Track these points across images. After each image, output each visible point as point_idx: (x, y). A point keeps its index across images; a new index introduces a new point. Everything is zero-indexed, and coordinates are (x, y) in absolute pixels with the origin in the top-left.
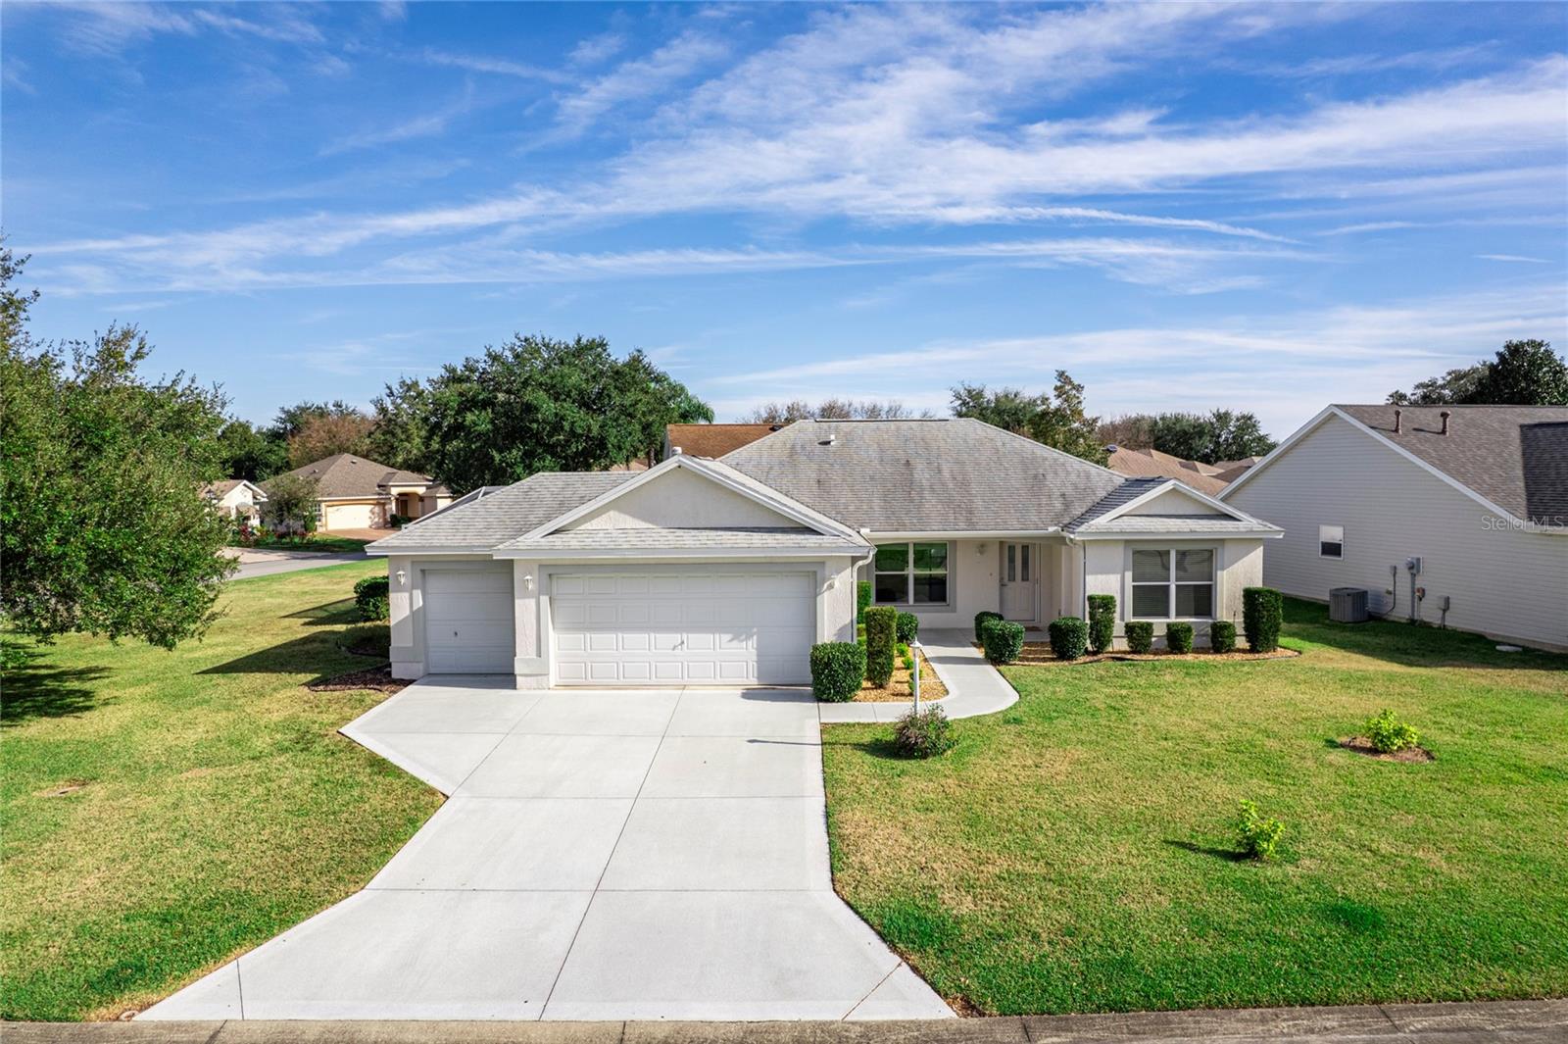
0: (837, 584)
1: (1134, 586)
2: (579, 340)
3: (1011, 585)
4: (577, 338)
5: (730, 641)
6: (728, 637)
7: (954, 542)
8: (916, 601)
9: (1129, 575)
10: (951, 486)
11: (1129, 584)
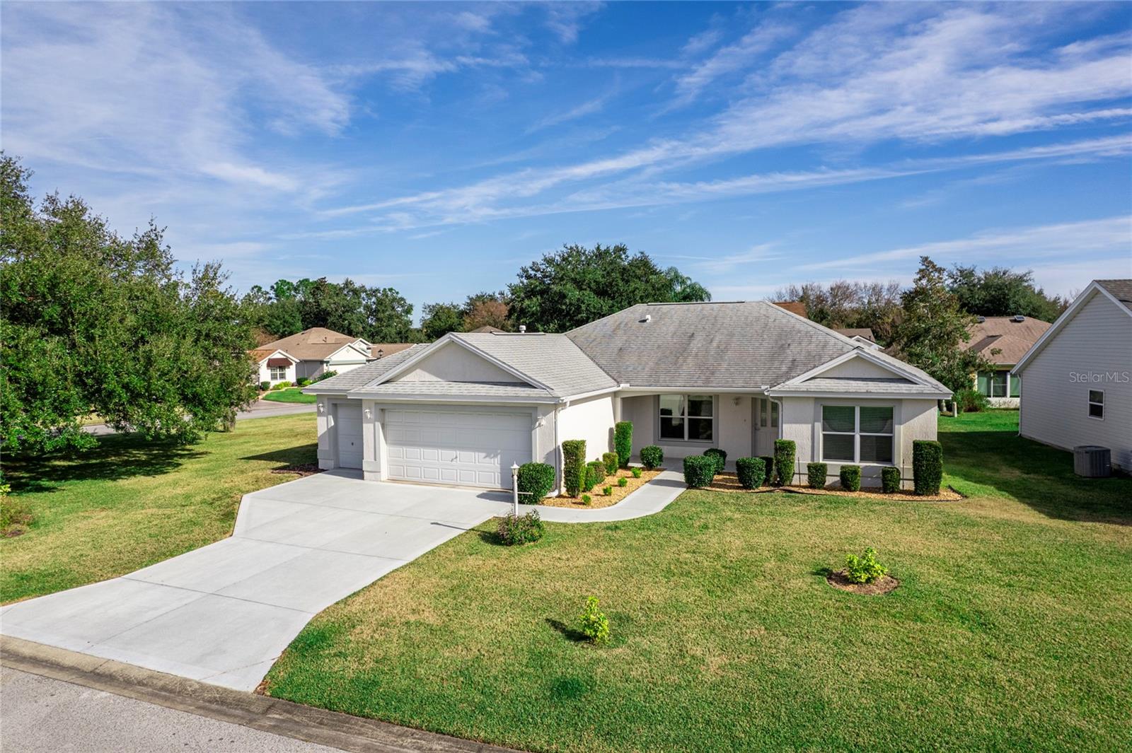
0: (544, 423)
3: (763, 429)
5: (485, 457)
6: (484, 455)
7: (717, 396)
8: (690, 437)
9: (819, 426)
10: (712, 352)
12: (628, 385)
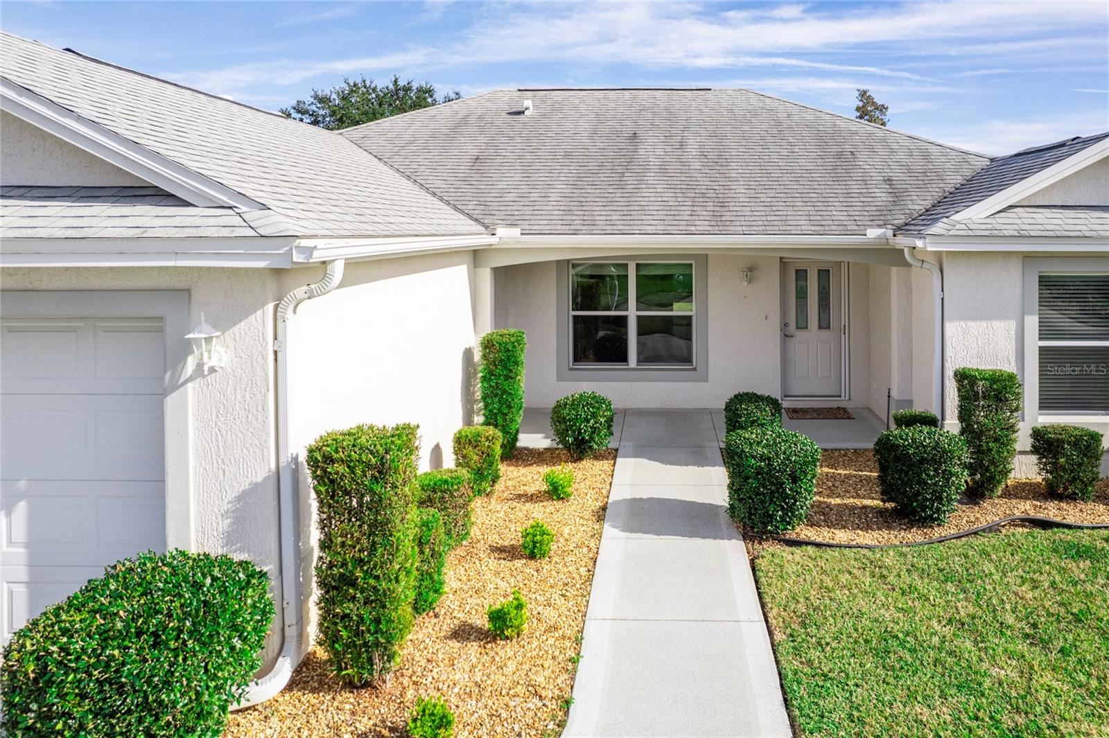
1: (1041, 349)
2: (396, 81)
3: (800, 335)
4: (393, 79)
7: (703, 258)
8: (638, 361)
10: (697, 166)
11: (1033, 344)
12: (516, 232)
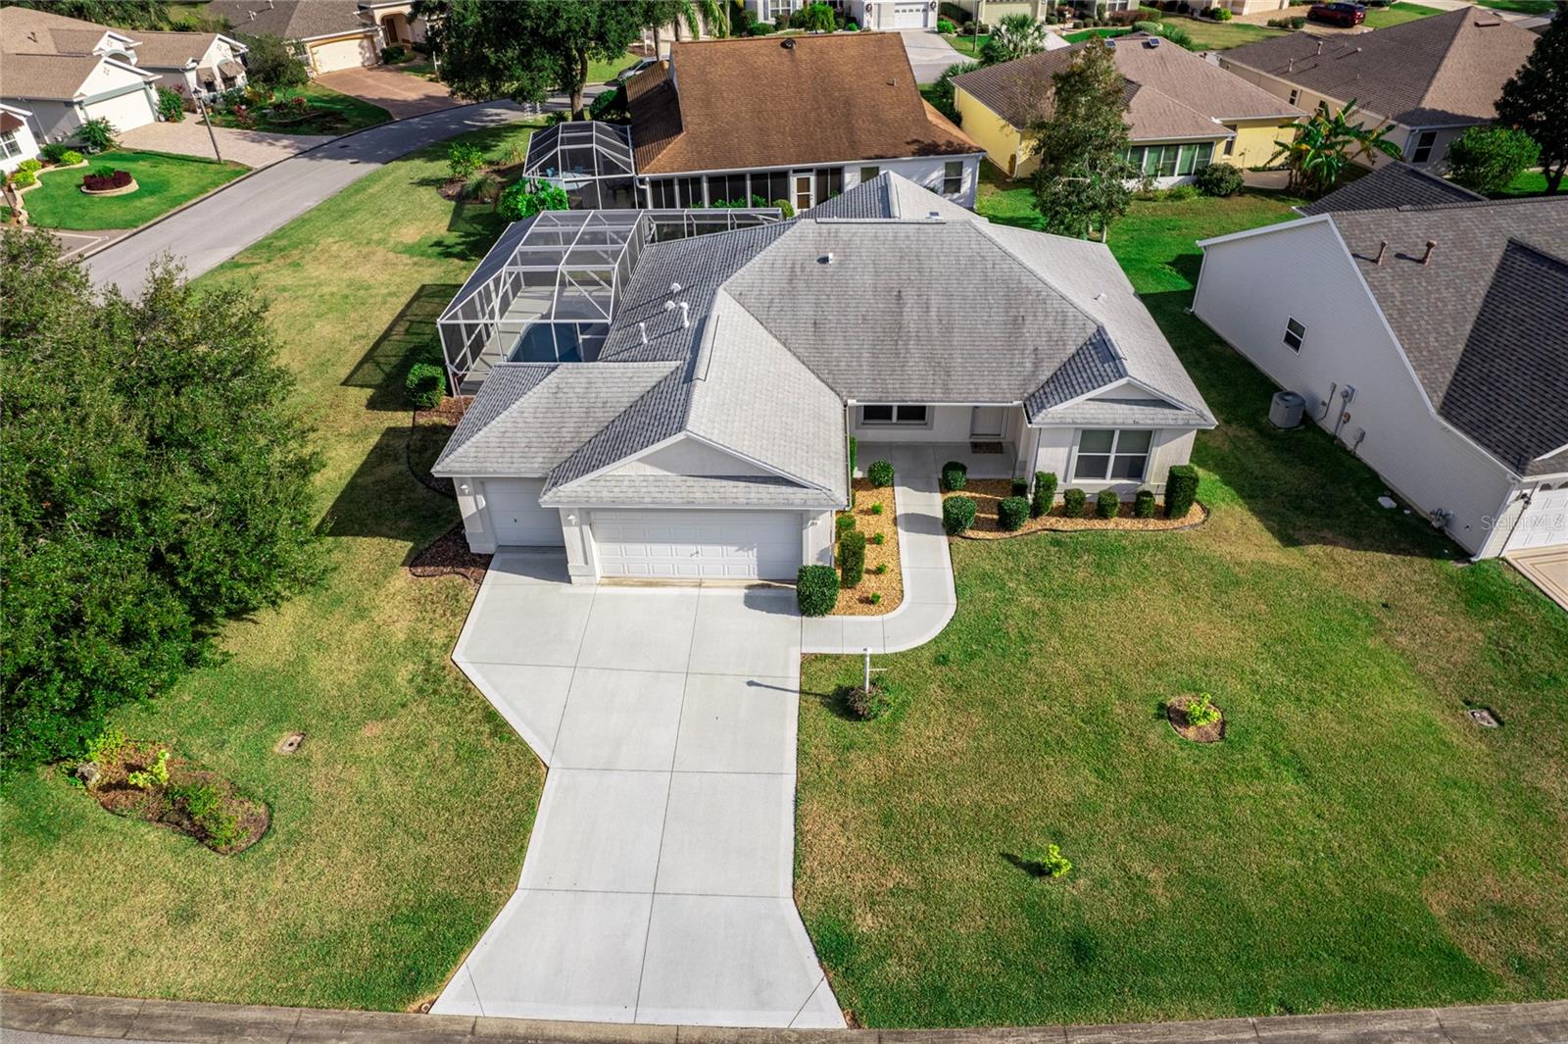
0: (819, 522)
5: (735, 551)
6: (734, 548)
8: (898, 418)
9: (1076, 449)
10: (935, 331)
